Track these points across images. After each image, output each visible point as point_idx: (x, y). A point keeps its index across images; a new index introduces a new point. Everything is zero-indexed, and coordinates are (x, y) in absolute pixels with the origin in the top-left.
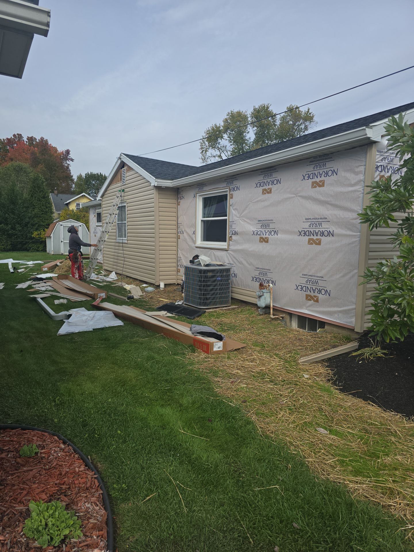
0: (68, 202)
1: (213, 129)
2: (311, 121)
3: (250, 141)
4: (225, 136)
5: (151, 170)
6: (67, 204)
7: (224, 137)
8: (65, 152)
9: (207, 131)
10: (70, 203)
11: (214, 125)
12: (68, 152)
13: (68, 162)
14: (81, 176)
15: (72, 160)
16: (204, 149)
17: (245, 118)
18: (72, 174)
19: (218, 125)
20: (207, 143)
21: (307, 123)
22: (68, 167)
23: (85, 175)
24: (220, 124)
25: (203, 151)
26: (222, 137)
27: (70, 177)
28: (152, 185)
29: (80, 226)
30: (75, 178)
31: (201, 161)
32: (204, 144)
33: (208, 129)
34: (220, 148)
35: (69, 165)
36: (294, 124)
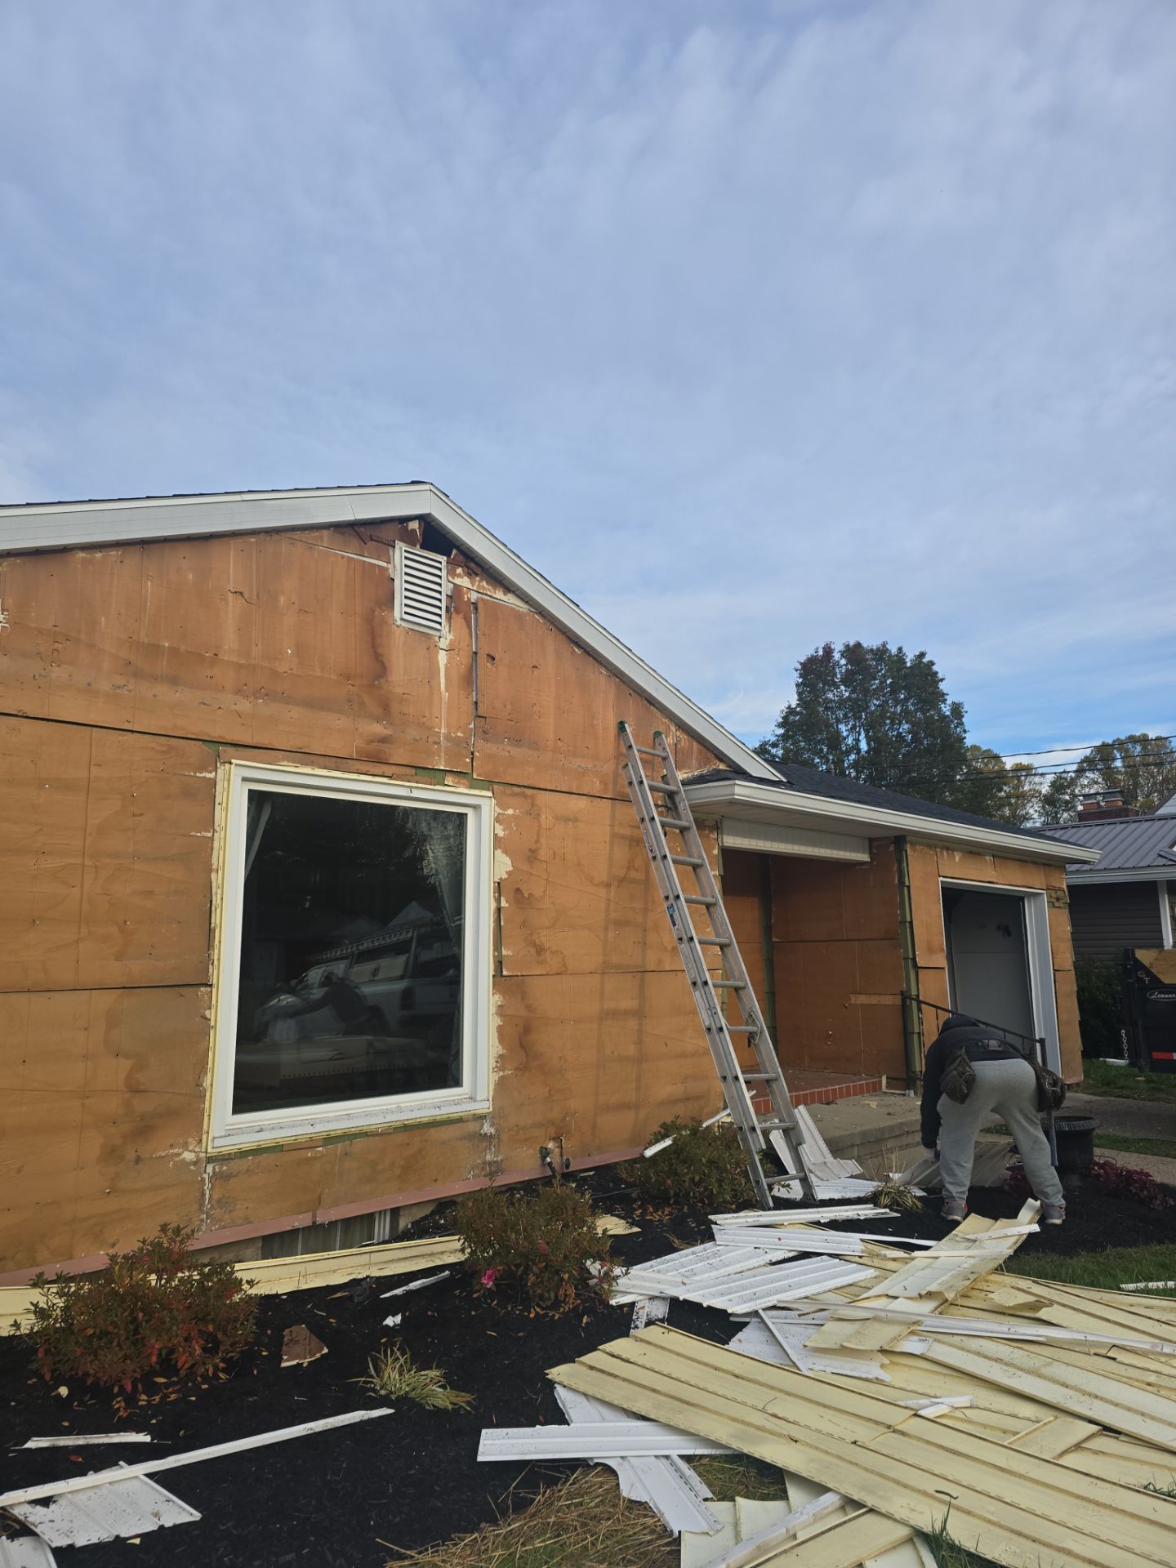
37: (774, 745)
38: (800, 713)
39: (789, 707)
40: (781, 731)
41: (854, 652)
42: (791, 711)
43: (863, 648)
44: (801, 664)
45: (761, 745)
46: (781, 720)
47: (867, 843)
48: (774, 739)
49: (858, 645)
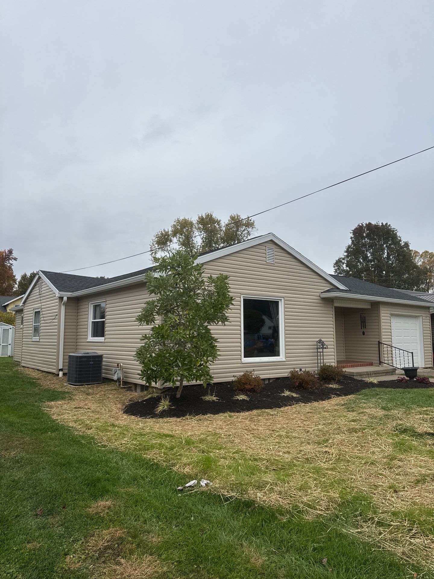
0: (6, 304)
1: (162, 234)
2: (253, 227)
3: (197, 245)
4: (175, 240)
5: (59, 284)
6: (5, 307)
7: (173, 241)
8: (8, 252)
9: (156, 235)
10: (8, 305)
11: (162, 230)
12: (10, 252)
13: (10, 262)
14: (25, 275)
15: (15, 259)
16: (153, 251)
17: (191, 224)
18: (14, 274)
19: (167, 230)
20: (157, 245)
21: (250, 229)
22: (10, 267)
23: (30, 275)
24: (168, 229)
25: (153, 253)
26: (171, 241)
27: (13, 277)
28: (57, 296)
29: (11, 329)
30: (18, 278)
31: (151, 262)
32: (153, 247)
33: (157, 234)
34: (170, 251)
35: (12, 264)
36: (237, 230)
37: (343, 259)
38: (353, 248)
39: (349, 245)
40: (346, 254)
41: (369, 225)
42: (349, 247)
43: (372, 225)
44: (353, 230)
45: (339, 259)
46: (346, 250)
47: (370, 303)
48: (343, 257)
49: (370, 223)
